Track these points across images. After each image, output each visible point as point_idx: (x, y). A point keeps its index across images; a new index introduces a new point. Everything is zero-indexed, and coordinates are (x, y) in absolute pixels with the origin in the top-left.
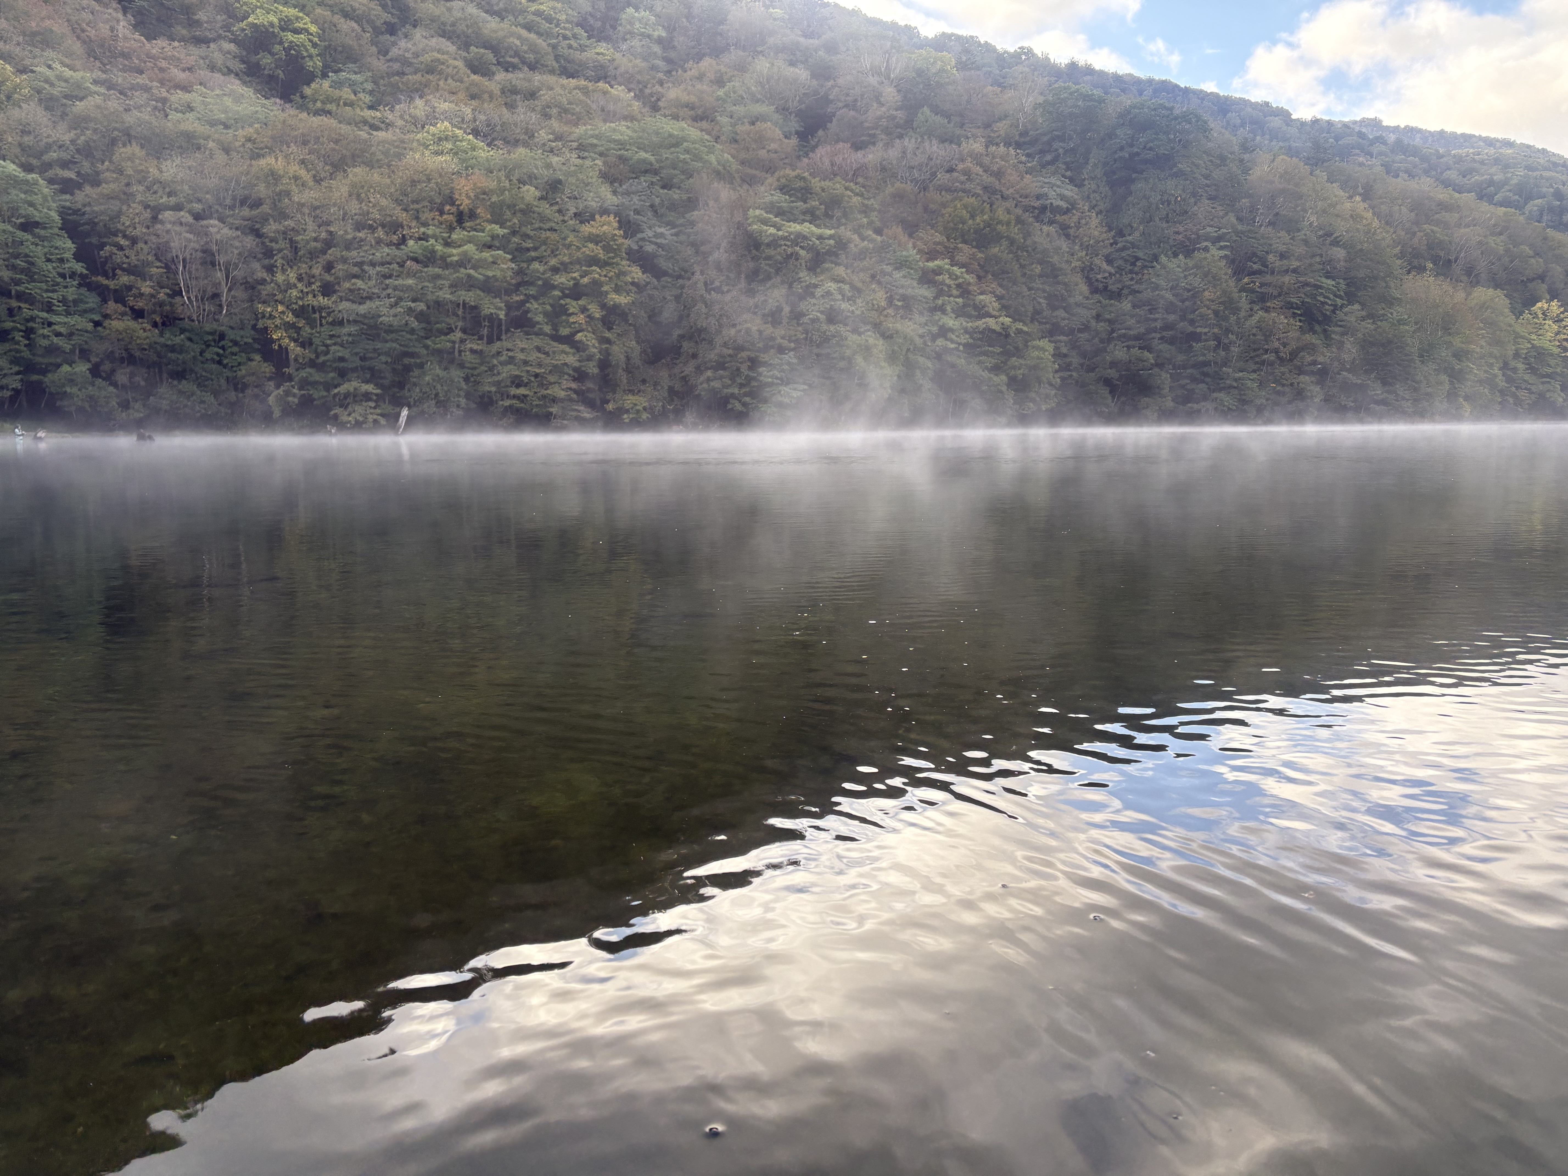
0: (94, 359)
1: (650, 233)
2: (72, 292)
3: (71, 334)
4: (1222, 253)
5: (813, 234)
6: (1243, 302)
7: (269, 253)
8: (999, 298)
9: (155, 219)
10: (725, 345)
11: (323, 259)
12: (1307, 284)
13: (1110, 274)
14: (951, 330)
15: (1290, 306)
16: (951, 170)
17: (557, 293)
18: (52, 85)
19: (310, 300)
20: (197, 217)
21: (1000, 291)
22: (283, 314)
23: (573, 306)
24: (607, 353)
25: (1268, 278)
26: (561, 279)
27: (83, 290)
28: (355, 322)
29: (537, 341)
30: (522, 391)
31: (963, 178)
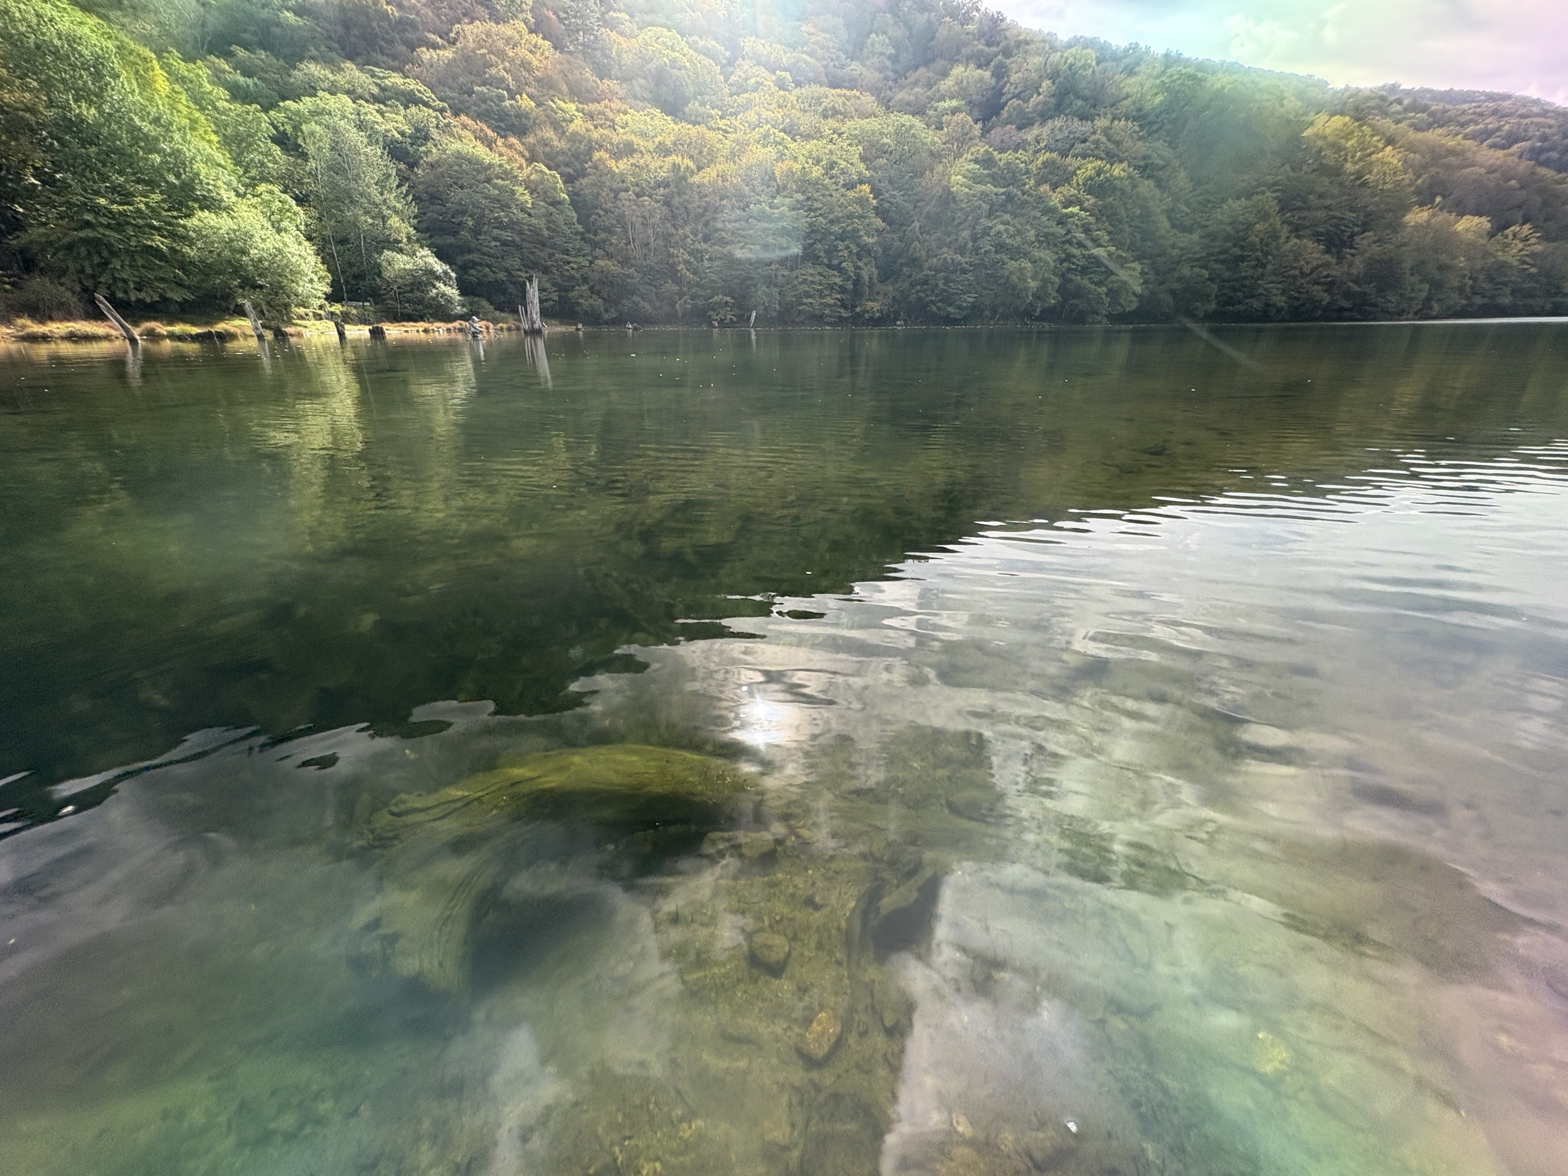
0: (591, 283)
1: (887, 195)
2: (578, 244)
3: (579, 268)
4: (1274, 195)
5: (992, 192)
6: (1285, 231)
7: (674, 217)
8: (1109, 233)
9: (616, 197)
10: (930, 269)
11: (703, 220)
12: (1333, 217)
13: (1187, 214)
14: (1074, 256)
15: (1318, 234)
16: (1084, 141)
17: (833, 237)
18: (556, 113)
19: (698, 246)
20: (638, 195)
21: (1110, 228)
22: (682, 255)
23: (841, 245)
24: (858, 276)
25: (1304, 214)
26: (836, 228)
27: (583, 243)
28: (721, 258)
29: (819, 269)
30: (810, 300)
31: (1092, 147)
